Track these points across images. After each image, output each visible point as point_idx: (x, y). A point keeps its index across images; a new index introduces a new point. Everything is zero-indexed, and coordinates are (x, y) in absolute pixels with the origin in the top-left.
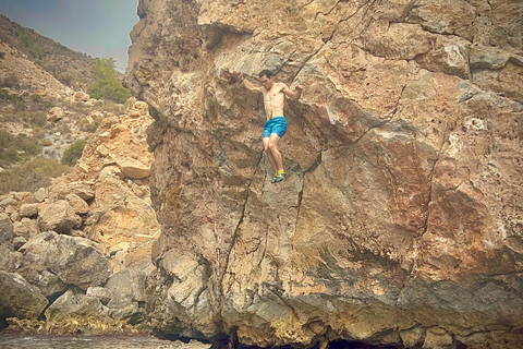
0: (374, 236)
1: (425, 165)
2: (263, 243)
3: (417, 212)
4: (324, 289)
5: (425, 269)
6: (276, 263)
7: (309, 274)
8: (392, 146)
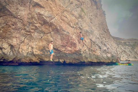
0: (57, 46)
1: (70, 38)
2: (29, 44)
3: (66, 44)
4: (42, 53)
5: (65, 51)
6: (32, 48)
7: (39, 50)
8: (66, 35)
